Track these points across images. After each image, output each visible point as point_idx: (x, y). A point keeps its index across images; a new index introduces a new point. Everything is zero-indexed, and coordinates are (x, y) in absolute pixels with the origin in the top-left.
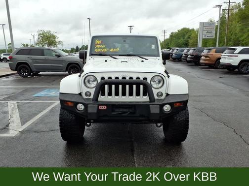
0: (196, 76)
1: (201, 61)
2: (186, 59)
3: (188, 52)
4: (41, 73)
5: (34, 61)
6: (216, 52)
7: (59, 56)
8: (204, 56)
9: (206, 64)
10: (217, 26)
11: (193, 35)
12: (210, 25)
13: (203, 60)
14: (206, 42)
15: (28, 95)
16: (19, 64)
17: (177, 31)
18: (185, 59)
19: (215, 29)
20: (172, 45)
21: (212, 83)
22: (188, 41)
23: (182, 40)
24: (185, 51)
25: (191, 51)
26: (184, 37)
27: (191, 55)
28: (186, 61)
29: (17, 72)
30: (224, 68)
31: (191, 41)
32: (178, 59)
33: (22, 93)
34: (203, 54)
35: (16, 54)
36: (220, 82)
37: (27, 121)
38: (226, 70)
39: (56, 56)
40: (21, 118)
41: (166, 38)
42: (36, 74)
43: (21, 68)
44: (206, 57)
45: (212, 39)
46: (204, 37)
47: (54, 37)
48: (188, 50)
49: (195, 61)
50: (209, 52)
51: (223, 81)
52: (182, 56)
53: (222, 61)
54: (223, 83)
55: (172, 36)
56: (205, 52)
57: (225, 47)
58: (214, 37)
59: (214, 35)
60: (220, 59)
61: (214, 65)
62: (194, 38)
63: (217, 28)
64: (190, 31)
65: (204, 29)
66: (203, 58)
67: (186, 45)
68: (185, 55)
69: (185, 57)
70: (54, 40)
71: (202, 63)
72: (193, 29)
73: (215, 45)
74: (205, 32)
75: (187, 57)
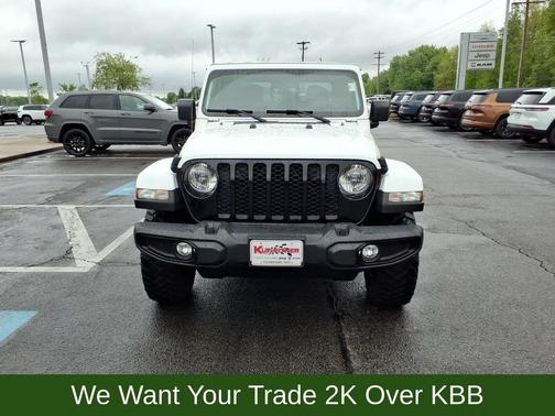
0: (454, 155)
1: (464, 121)
2: (429, 117)
3: (434, 100)
4: (112, 147)
5: (100, 120)
6: (498, 101)
7: (152, 110)
8: (470, 109)
9: (474, 128)
10: (501, 40)
11: (444, 63)
12: (484, 40)
13: (469, 118)
14: (473, 79)
15: (94, 192)
16: (67, 127)
17: (407, 54)
18: (427, 117)
19: (495, 48)
20: (396, 84)
21: (491, 168)
22: (432, 76)
23: (418, 74)
24: (428, 98)
25: (442, 99)
26: (423, 68)
27: (442, 108)
28: (431, 120)
29: (62, 145)
30: (515, 137)
31: (438, 77)
32: (411, 117)
33: (81, 190)
34: (468, 104)
35: (61, 106)
36: (509, 167)
37: (105, 244)
38: (520, 141)
39: (146, 109)
40: (93, 237)
41: (381, 70)
42: (102, 150)
43: (71, 137)
44: (476, 111)
45: (488, 71)
46: (470, 67)
47: (132, 68)
48: (435, 98)
49: (449, 122)
50: (482, 100)
51: (514, 164)
52: (419, 110)
53: (511, 120)
54: (514, 168)
55: (395, 65)
56: (473, 100)
57: (518, 89)
58: (493, 66)
59: (493, 62)
60: (508, 115)
61: (494, 130)
62: (447, 68)
63: (500, 47)
64: (437, 52)
65: (471, 48)
66: (468, 113)
67: (428, 85)
68: (428, 107)
69: (426, 112)
70: (133, 76)
71: (468, 126)
72: (445, 49)
73: (494, 84)
74: (472, 56)
75: (431, 112)
